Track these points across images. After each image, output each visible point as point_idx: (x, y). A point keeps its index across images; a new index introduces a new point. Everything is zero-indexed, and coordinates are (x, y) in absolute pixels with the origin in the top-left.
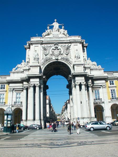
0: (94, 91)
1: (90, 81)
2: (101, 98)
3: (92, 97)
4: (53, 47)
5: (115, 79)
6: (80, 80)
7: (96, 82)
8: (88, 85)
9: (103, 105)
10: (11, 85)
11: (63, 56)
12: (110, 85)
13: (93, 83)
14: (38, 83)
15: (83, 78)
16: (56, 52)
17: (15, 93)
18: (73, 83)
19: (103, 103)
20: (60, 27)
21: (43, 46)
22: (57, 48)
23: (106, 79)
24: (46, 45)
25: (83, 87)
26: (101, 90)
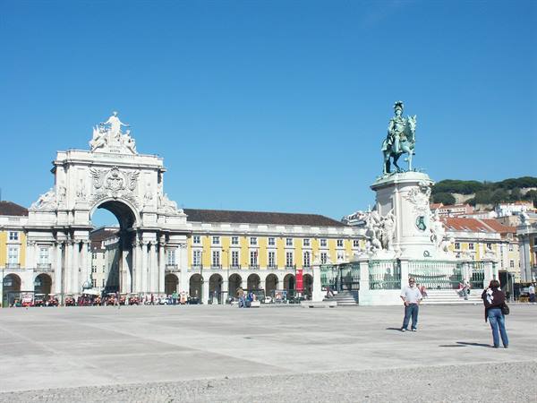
0: (167, 252)
1: (164, 237)
2: (176, 263)
3: (163, 262)
4: (110, 175)
5: (203, 234)
6: (149, 237)
7: (171, 238)
8: (159, 243)
9: (178, 274)
10: (30, 234)
11: (125, 193)
12: (193, 244)
13: (167, 239)
14: (87, 238)
15: (155, 234)
16: (115, 184)
17: (38, 248)
18: (138, 240)
19: (179, 271)
20: (123, 130)
21: (92, 168)
22: (117, 176)
23: (188, 234)
24: (97, 168)
25: (153, 248)
26: (178, 251)
